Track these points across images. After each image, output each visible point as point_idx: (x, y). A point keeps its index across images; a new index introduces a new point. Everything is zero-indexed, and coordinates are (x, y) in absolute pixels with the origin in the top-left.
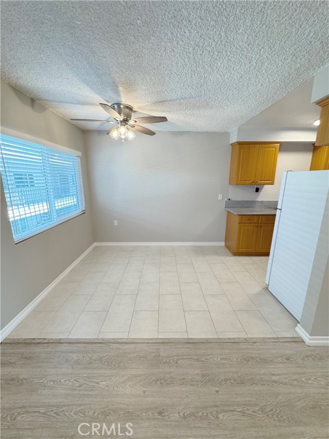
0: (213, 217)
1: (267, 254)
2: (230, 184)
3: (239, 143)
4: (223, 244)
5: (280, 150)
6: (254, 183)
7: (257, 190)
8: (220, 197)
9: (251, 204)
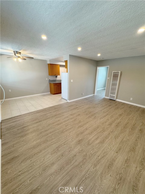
0: (46, 85)
1: (61, 93)
2: (49, 75)
3: (50, 64)
4: (50, 93)
5: (60, 66)
6: (55, 75)
7: (56, 77)
8: (47, 79)
9: (55, 81)
